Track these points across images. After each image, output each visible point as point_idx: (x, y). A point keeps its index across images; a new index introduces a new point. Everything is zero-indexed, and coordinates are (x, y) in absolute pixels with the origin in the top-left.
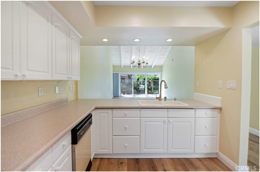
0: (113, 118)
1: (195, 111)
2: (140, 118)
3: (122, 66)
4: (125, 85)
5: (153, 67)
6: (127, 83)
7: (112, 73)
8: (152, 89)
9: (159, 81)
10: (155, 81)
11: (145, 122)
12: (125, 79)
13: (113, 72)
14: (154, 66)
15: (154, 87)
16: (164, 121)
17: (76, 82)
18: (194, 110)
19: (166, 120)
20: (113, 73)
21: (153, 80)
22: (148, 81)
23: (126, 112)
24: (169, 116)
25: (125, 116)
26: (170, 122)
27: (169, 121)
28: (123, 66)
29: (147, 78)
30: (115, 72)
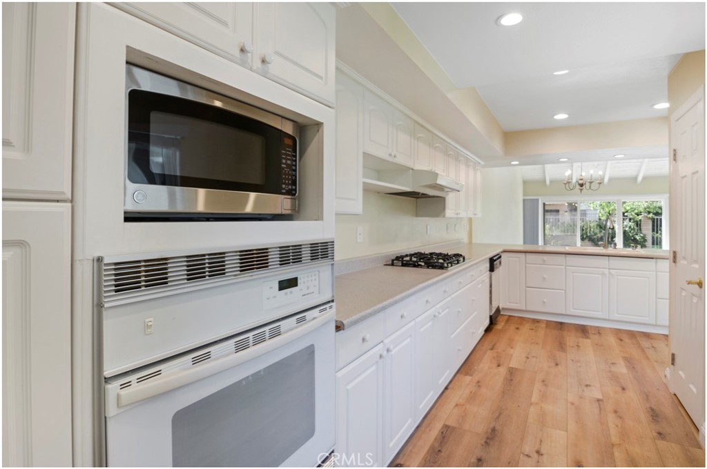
0: (527, 265)
1: (656, 262)
2: (566, 268)
3: (548, 182)
4: (558, 228)
5: (640, 179)
6: (566, 223)
7: (520, 198)
8: (645, 241)
9: (661, 219)
10: (656, 217)
11: (573, 272)
12: (560, 213)
13: (524, 195)
14: (644, 178)
15: (653, 238)
16: (603, 274)
17: (470, 220)
18: (654, 260)
19: (606, 271)
20: (524, 200)
21: (651, 215)
22: (633, 219)
23: (545, 257)
24: (611, 267)
25: (544, 262)
26: (612, 275)
27: (610, 273)
28: (551, 181)
29: (624, 210)
30: (530, 196)
